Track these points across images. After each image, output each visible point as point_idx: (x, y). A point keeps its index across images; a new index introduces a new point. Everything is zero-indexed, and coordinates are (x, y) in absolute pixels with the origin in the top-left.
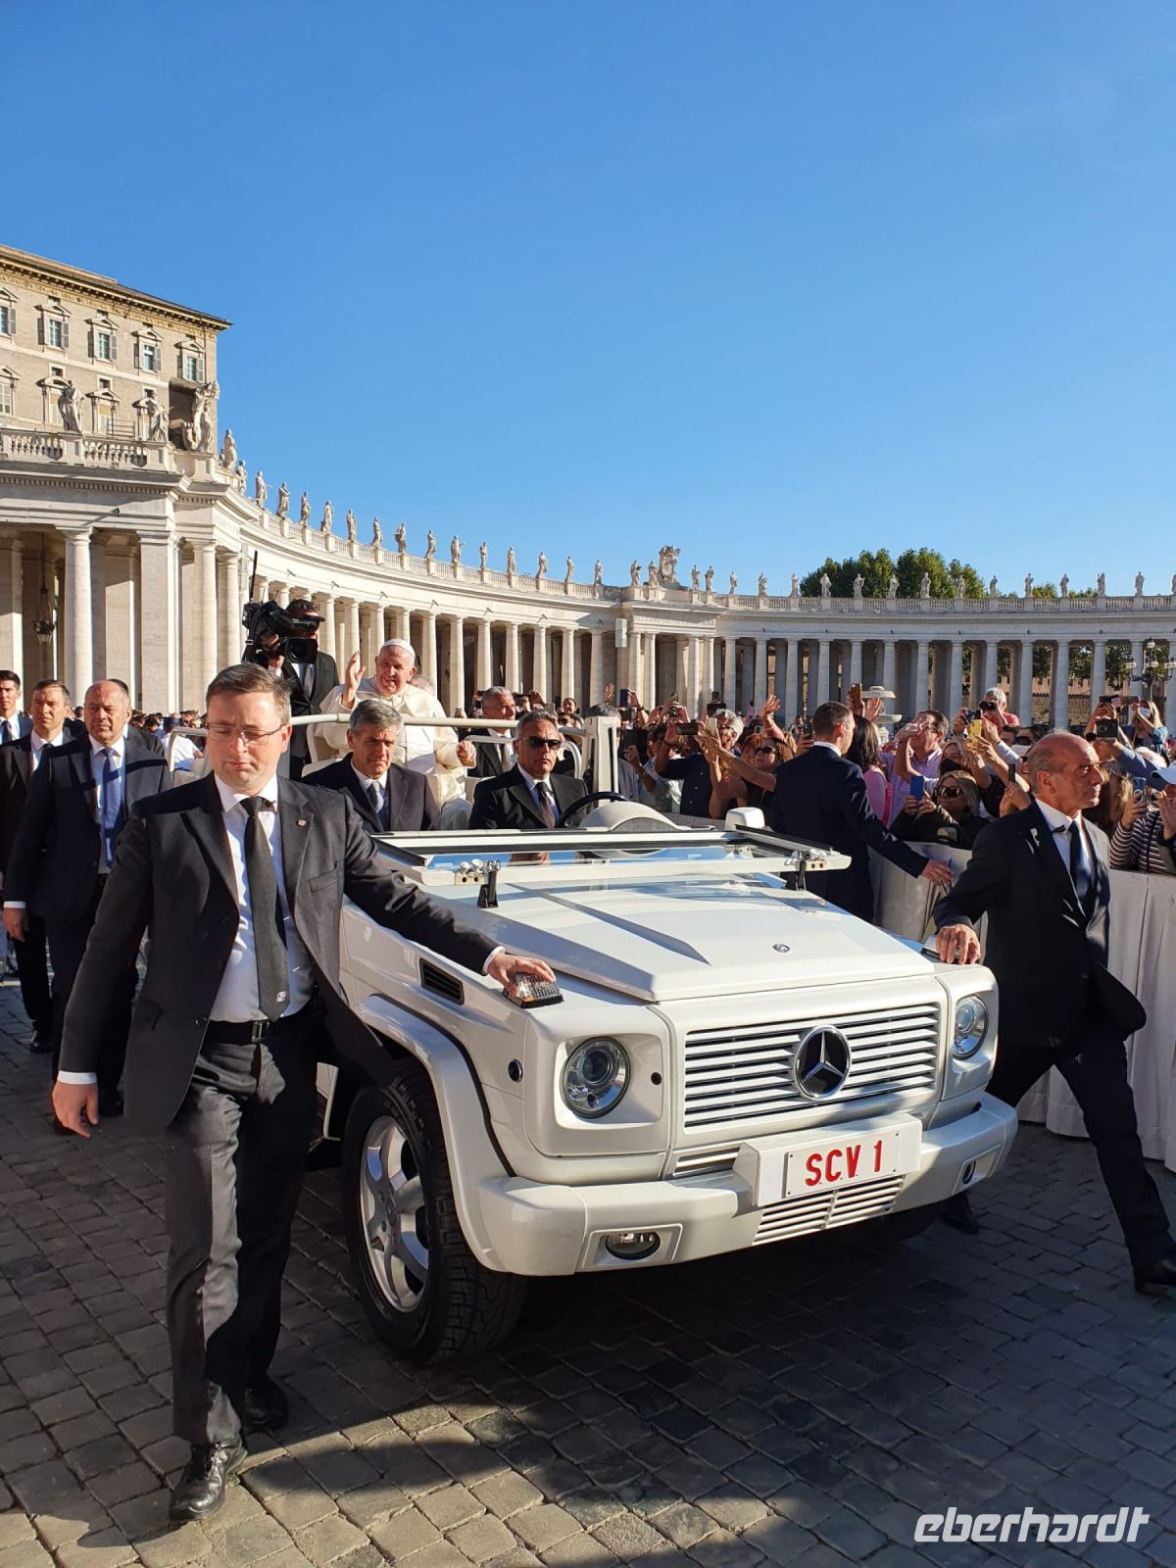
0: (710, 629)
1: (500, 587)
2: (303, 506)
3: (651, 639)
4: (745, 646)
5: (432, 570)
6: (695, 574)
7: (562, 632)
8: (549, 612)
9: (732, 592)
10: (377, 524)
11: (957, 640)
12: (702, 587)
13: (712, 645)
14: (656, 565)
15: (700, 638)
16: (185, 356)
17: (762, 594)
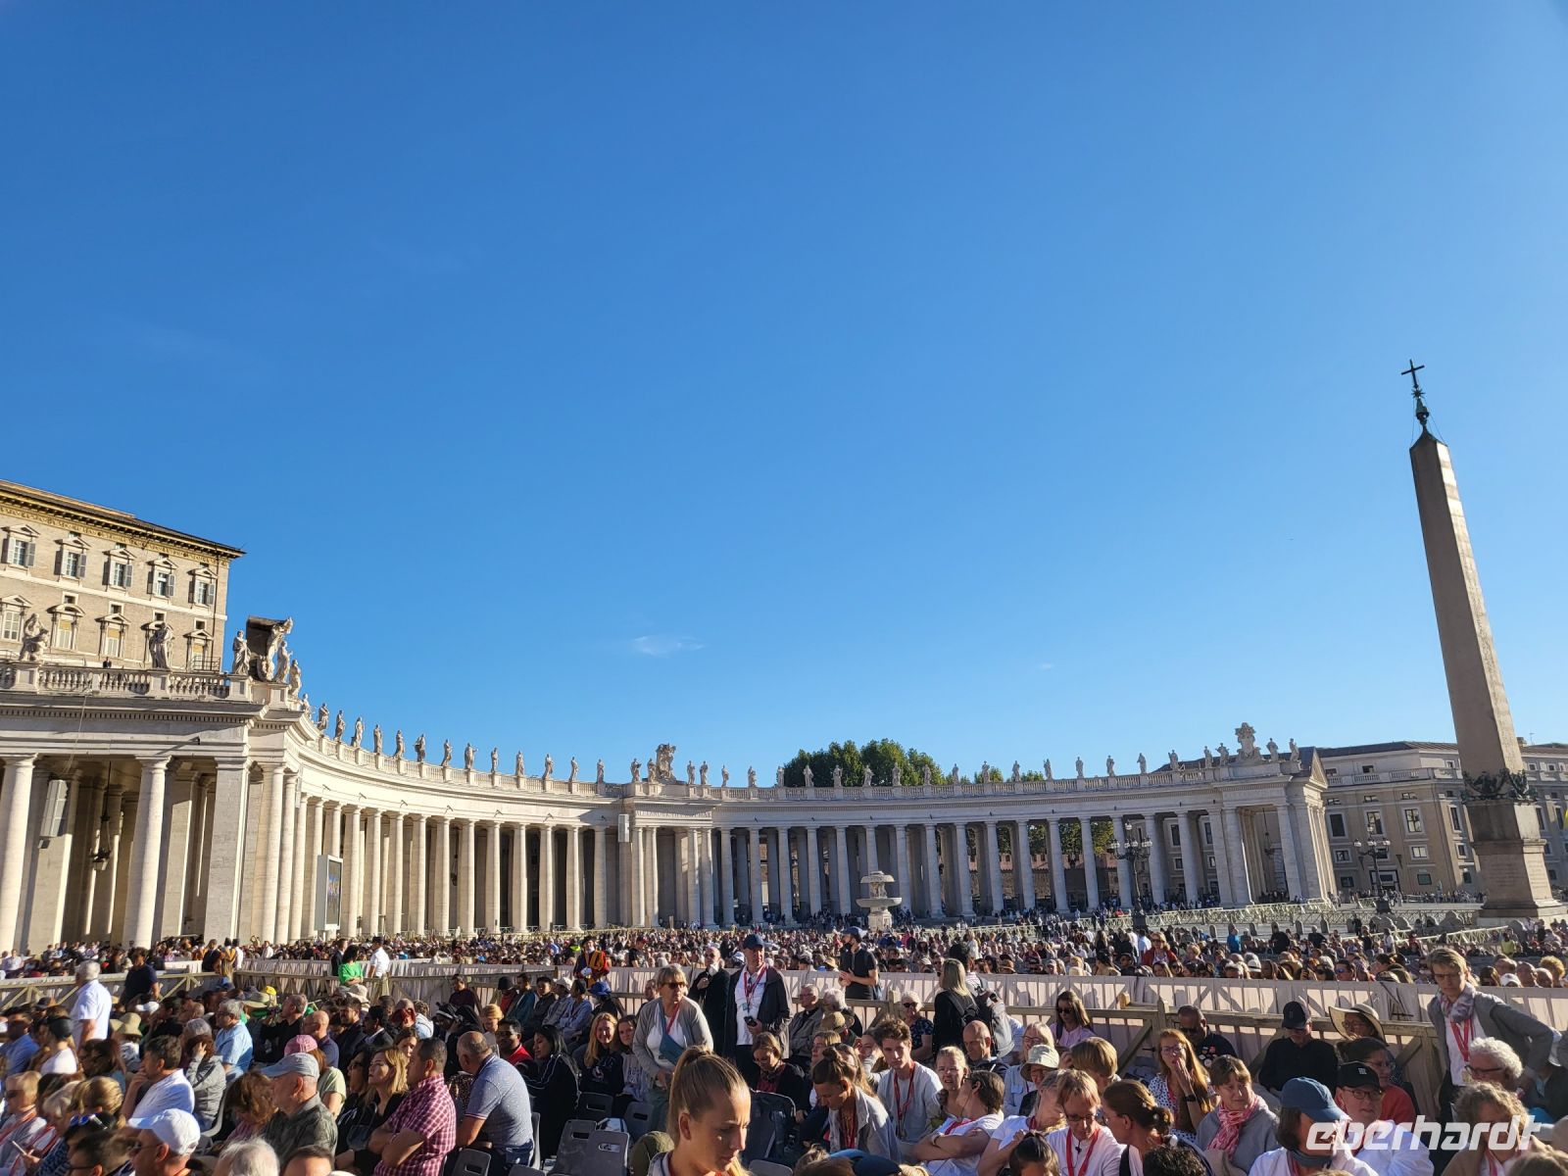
0: (705, 820)
1: (509, 790)
2: (338, 724)
3: (652, 833)
4: (740, 836)
5: (448, 777)
6: (690, 769)
7: (566, 830)
8: (555, 811)
9: (724, 784)
10: (400, 736)
11: (929, 823)
12: (697, 781)
13: (709, 835)
14: (654, 762)
15: (698, 830)
16: (197, 582)
17: (752, 785)
